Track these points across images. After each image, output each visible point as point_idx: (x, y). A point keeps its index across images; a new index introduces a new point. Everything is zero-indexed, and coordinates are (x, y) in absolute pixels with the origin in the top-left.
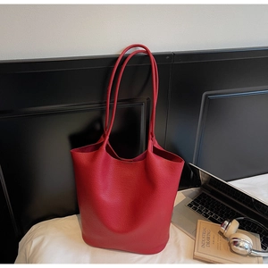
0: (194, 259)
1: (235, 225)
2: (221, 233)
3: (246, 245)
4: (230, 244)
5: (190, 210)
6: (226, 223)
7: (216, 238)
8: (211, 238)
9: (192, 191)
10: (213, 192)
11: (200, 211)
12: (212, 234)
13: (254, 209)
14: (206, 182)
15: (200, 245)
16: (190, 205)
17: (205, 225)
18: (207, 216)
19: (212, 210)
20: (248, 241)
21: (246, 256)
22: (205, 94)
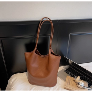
0: (64, 88)
1: (79, 78)
2: (74, 81)
3: (82, 85)
4: (77, 84)
5: (65, 73)
6: (76, 77)
7: (72, 82)
8: (71, 82)
9: (66, 67)
11: (68, 73)
12: (71, 81)
16: (65, 71)
17: (69, 78)
18: (70, 75)
19: (72, 73)
20: (82, 83)
21: (82, 88)
22: (70, 34)
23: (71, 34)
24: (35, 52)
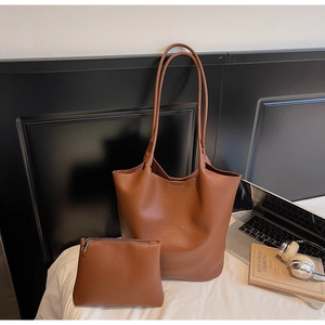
0: (249, 284)
1: (294, 247)
2: (279, 257)
3: (308, 268)
4: (289, 269)
5: (242, 234)
6: (285, 245)
7: (273, 263)
8: (268, 262)
9: (243, 214)
10: (267, 215)
11: (253, 235)
12: (268, 258)
13: (316, 232)
14: (259, 204)
15: (256, 269)
16: (242, 229)
17: (259, 248)
18: (261, 240)
19: (266, 234)
20: (309, 263)
21: (308, 280)
22: (259, 101)
23: (262, 103)
24: (152, 167)
